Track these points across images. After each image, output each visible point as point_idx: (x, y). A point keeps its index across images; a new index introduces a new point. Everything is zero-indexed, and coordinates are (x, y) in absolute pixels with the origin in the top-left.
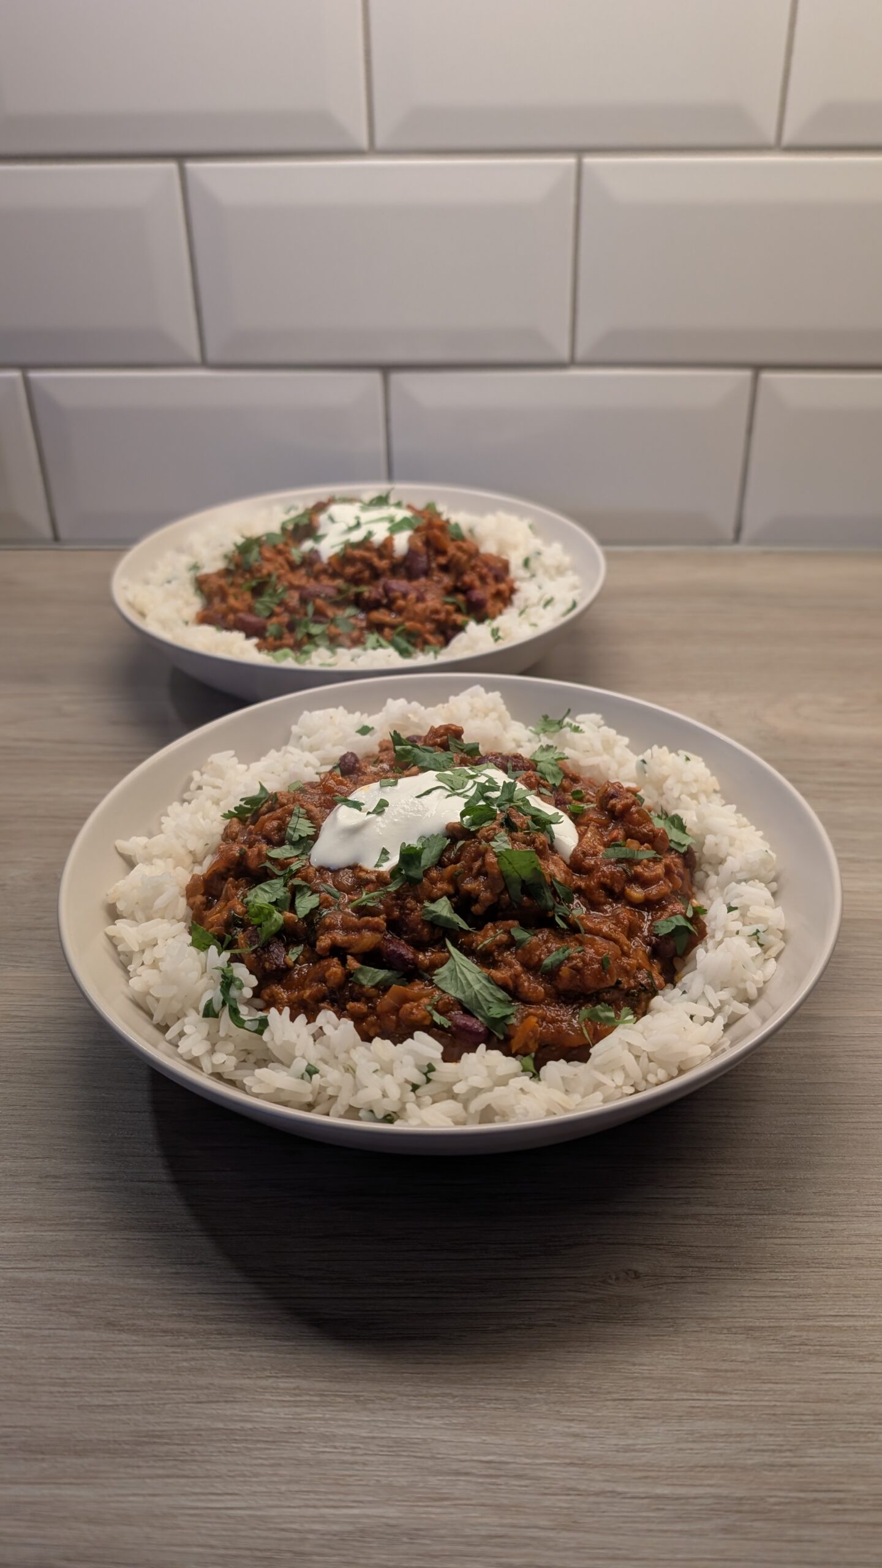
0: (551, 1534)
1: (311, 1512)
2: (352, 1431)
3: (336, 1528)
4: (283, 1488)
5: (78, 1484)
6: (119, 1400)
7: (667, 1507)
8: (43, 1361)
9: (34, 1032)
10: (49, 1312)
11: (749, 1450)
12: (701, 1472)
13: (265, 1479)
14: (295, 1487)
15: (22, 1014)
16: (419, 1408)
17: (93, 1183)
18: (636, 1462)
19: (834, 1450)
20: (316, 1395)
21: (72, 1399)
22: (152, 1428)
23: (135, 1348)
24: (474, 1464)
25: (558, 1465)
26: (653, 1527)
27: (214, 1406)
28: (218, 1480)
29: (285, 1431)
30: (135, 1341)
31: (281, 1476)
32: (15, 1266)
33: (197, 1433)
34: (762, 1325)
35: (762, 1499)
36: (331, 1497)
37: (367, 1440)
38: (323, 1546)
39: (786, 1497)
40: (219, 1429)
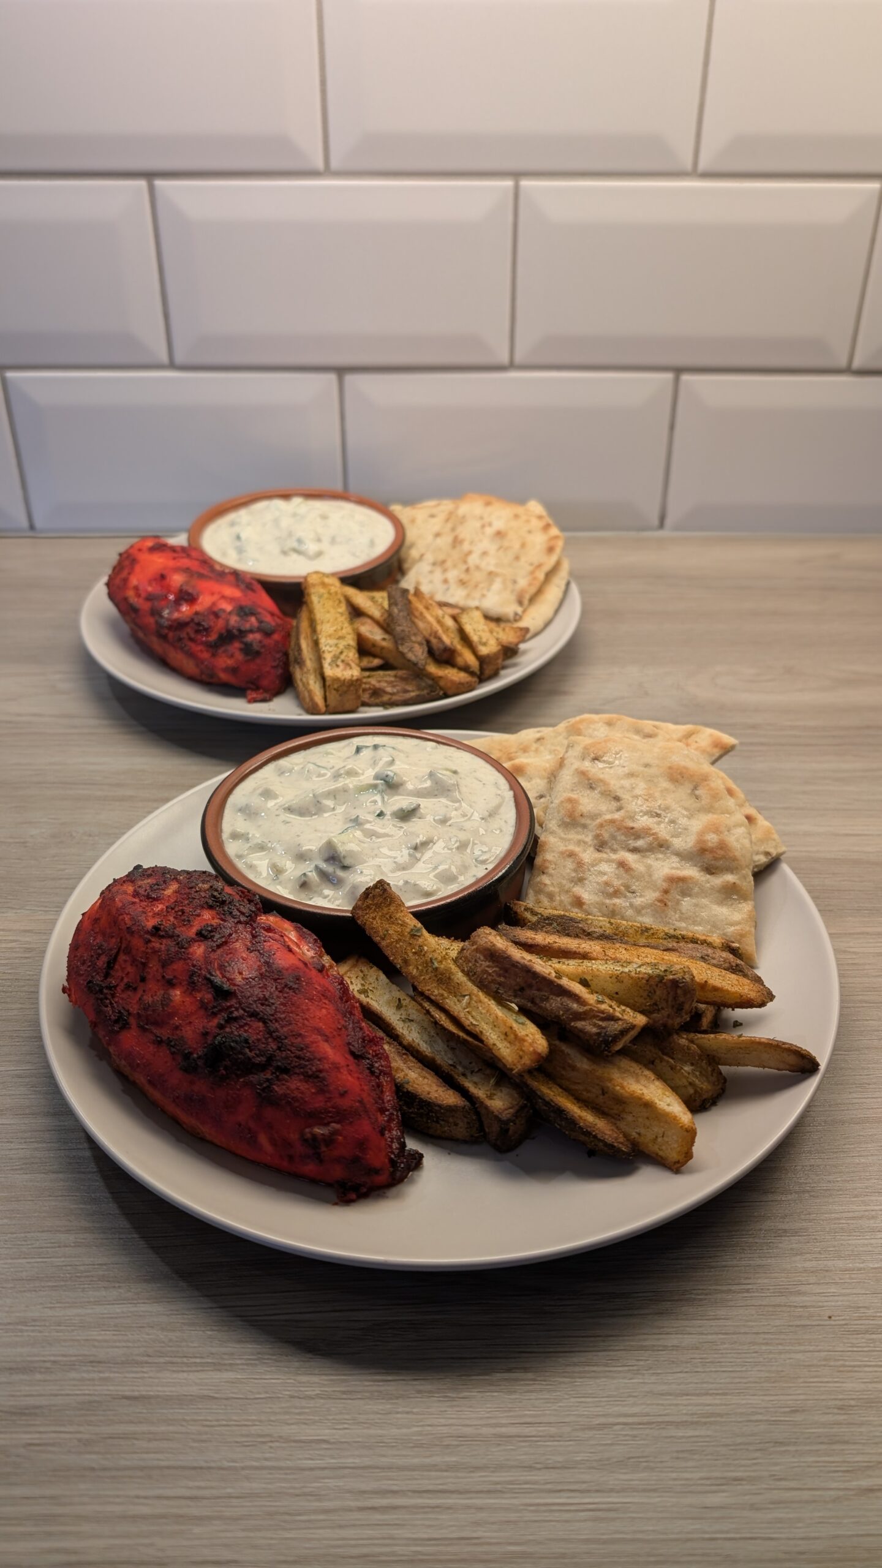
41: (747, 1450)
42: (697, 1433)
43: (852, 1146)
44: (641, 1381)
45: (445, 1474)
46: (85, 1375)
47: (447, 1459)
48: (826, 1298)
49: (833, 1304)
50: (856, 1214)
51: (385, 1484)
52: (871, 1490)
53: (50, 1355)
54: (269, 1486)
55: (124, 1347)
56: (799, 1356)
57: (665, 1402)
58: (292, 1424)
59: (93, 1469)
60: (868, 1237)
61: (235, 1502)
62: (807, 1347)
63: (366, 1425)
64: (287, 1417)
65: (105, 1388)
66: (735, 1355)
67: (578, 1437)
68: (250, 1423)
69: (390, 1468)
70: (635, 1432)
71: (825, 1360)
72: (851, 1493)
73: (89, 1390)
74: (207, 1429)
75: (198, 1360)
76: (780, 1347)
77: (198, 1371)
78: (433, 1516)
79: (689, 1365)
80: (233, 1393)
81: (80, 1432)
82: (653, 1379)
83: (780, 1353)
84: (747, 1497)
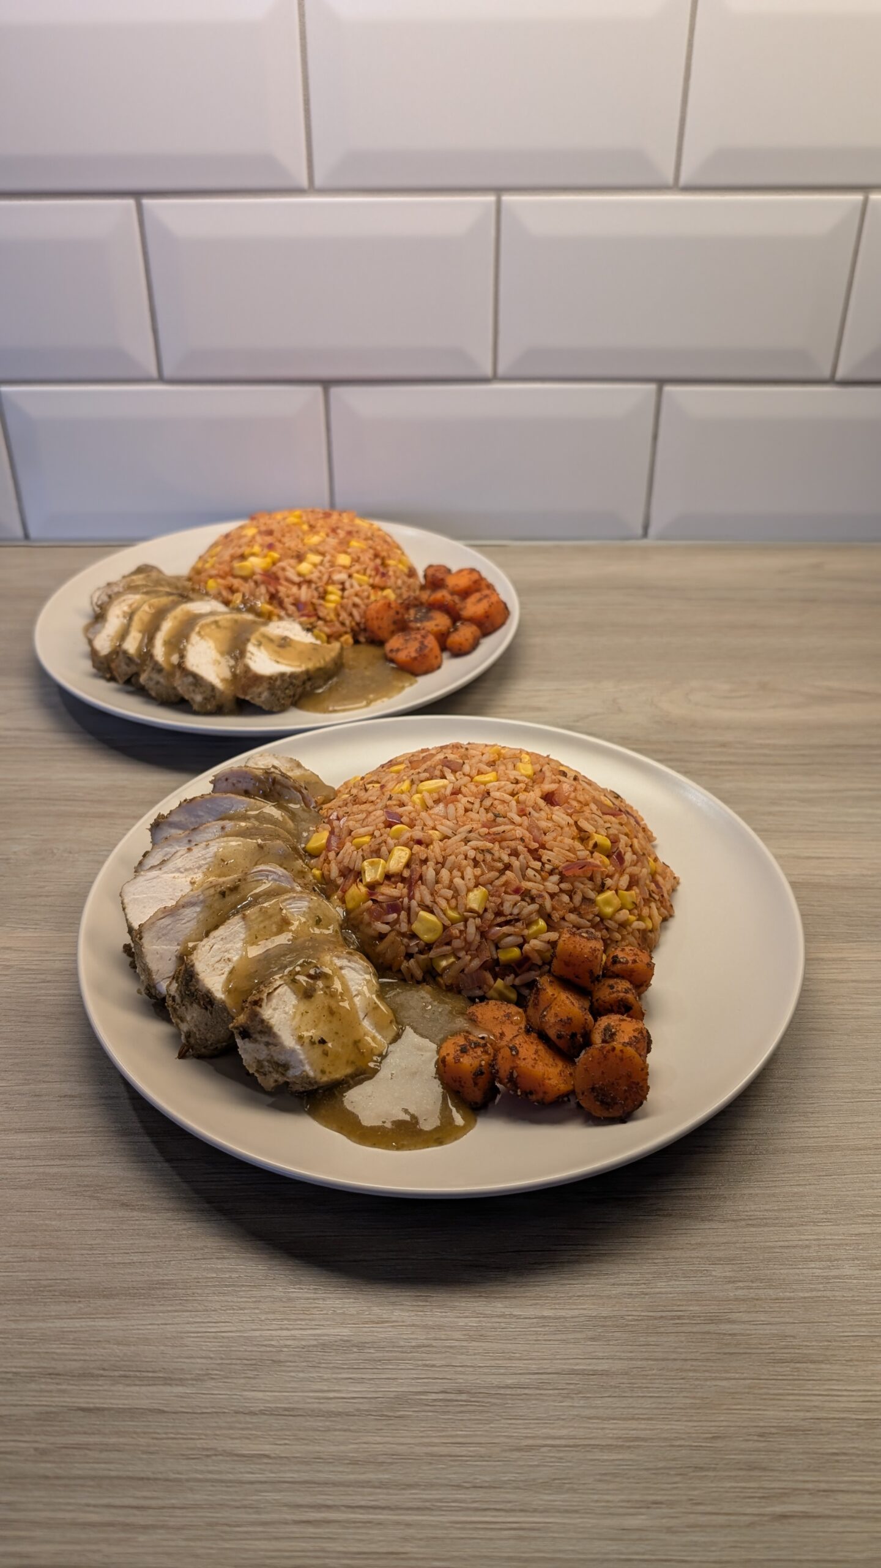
0: (464, 1344)
1: (285, 1333)
3: (303, 1343)
4: (263, 1317)
5: (108, 1318)
7: (550, 1324)
8: (74, 1232)
9: (44, 982)
10: (75, 1197)
13: (248, 1311)
14: (272, 1317)
15: (34, 967)
17: (103, 1101)
19: (677, 1283)
21: (98, 1259)
22: (161, 1278)
23: (145, 1222)
28: (213, 1313)
32: (46, 1164)
33: (196, 1280)
35: (622, 1317)
38: (294, 1356)
39: (639, 1316)
40: (213, 1278)
41: (668, 1474)
42: (620, 1457)
43: (791, 1175)
44: (571, 1404)
45: (378, 1491)
46: (43, 1386)
47: (381, 1476)
48: (754, 1326)
49: (761, 1332)
50: (791, 1243)
51: (320, 1499)
52: (784, 1516)
53: (11, 1367)
54: (210, 1498)
55: (81, 1360)
56: (724, 1383)
57: (590, 1425)
58: (236, 1439)
59: (47, 1477)
60: (800, 1267)
61: (178, 1512)
62: (733, 1375)
63: (306, 1442)
64: (231, 1432)
65: (62, 1399)
66: (663, 1381)
67: (506, 1457)
68: (196, 1437)
69: (325, 1483)
70: (561, 1455)
71: (750, 1388)
72: (766, 1518)
73: (46, 1401)
74: (155, 1441)
75: (150, 1375)
76: (707, 1374)
77: (149, 1385)
78: (364, 1531)
79: (617, 1390)
80: (182, 1407)
81: (36, 1442)
82: (582, 1403)
83: (706, 1380)
84: (664, 1521)
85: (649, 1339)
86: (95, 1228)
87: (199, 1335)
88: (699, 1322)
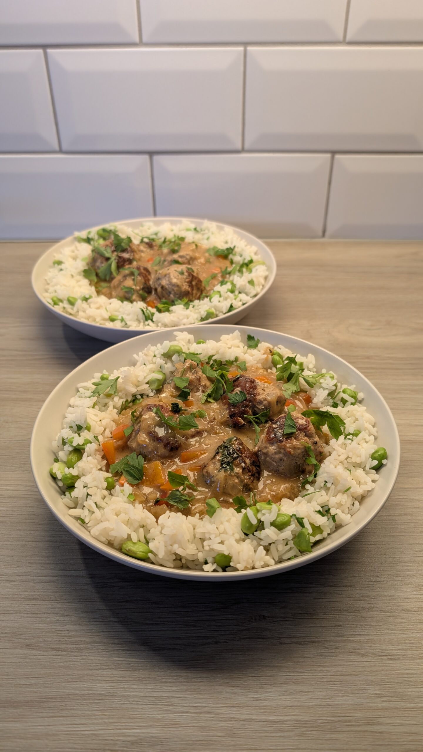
2: (137, 694)
3: (129, 739)
4: (106, 721)
6: (33, 681)
7: (274, 726)
11: (311, 698)
12: (289, 709)
13: (98, 717)
14: (111, 721)
16: (166, 682)
18: (261, 705)
19: (348, 698)
20: (120, 677)
21: (11, 682)
23: (39, 657)
24: (190, 708)
25: (227, 707)
26: (268, 734)
27: (75, 683)
29: (107, 694)
30: (39, 654)
31: (105, 715)
34: (318, 640)
35: (316, 721)
36: (127, 724)
37: (144, 698)
38: (123, 747)
39: (326, 720)
40: (77, 694)
85: (333, 736)
86: (10, 661)
87: (68, 733)
88: (361, 724)
